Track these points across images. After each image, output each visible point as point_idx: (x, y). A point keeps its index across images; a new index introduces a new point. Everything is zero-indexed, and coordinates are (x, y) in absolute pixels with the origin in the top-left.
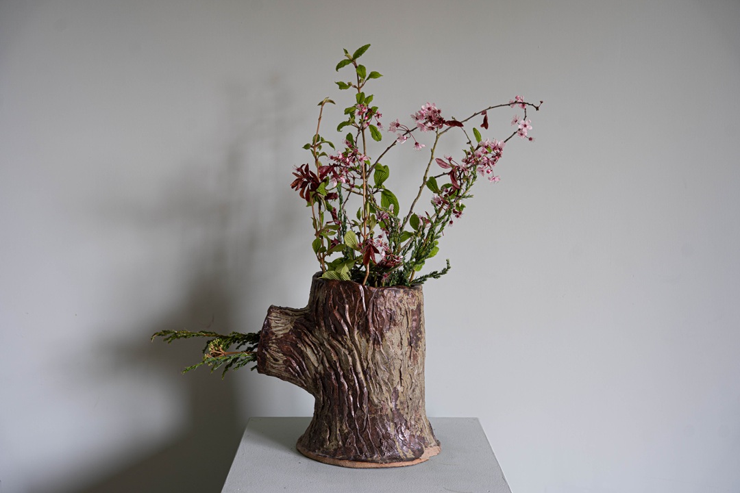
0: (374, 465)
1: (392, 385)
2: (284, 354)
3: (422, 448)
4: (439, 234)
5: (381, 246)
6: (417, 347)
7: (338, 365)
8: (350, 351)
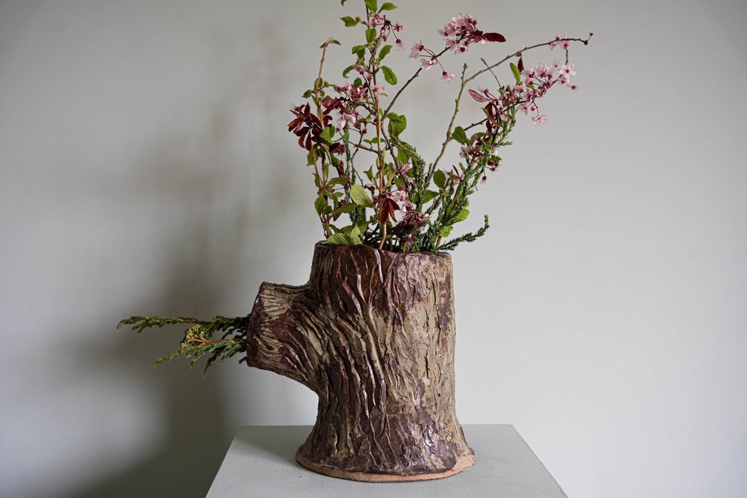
0: (395, 478)
1: (417, 376)
2: (280, 340)
3: (454, 456)
4: (471, 189)
5: (401, 200)
6: (446, 329)
7: (348, 351)
8: (364, 333)
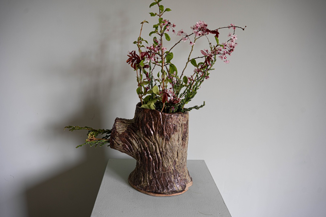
0: (164, 195)
1: (174, 158)
2: (122, 142)
3: (185, 184)
5: (171, 93)
7: (148, 149)
8: (154, 144)
